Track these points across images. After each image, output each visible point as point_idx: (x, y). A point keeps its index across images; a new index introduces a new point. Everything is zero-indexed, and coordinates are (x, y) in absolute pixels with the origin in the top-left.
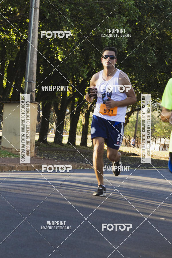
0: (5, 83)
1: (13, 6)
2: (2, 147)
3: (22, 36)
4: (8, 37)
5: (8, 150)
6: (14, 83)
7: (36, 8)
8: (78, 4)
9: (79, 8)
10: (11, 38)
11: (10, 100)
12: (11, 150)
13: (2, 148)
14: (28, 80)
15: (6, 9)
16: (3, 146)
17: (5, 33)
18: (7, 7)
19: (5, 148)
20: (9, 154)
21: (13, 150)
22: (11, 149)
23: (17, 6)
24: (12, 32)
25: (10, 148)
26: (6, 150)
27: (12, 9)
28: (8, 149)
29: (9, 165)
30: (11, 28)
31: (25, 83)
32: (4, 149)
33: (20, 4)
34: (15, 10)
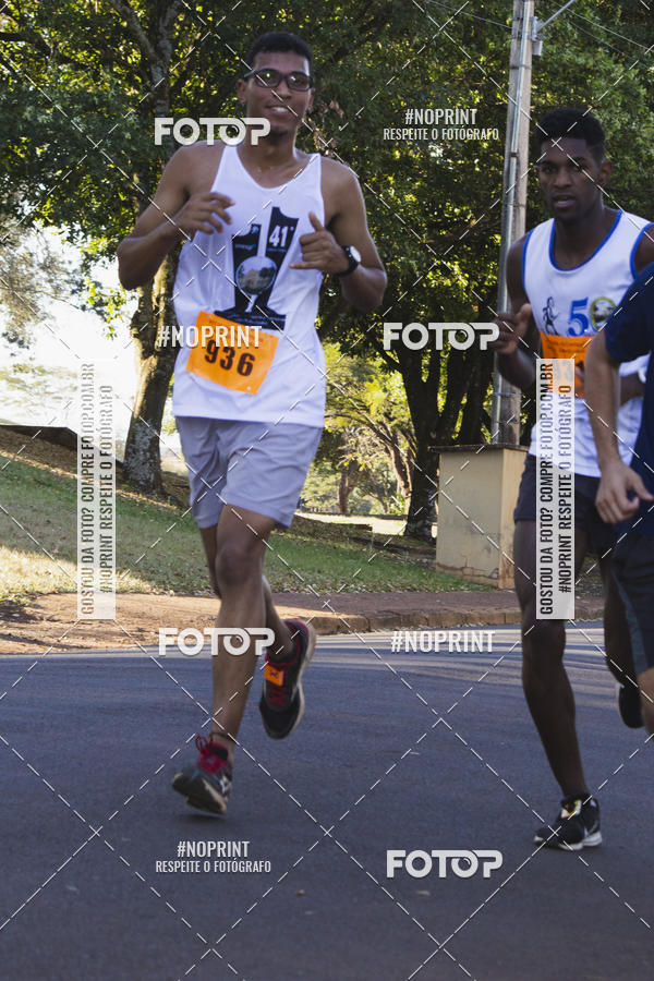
0: (441, 402)
1: (458, 204)
2: (438, 564)
3: (484, 279)
4: (448, 282)
5: (452, 573)
6: (464, 401)
7: (517, 206)
8: (626, 191)
9: (628, 201)
10: (455, 285)
11: (454, 442)
12: (460, 573)
13: (437, 568)
14: (500, 391)
15: (441, 212)
16: (441, 563)
17: (438, 271)
18: (444, 205)
19: (445, 567)
20: (457, 583)
21: (467, 571)
22: (462, 569)
23: (468, 203)
24: (456, 268)
25: (458, 567)
26: (447, 572)
27: (456, 210)
28: (453, 569)
29: (456, 611)
30: (455, 259)
31: (493, 397)
32: (442, 570)
33: (476, 196)
34: (463, 214)
